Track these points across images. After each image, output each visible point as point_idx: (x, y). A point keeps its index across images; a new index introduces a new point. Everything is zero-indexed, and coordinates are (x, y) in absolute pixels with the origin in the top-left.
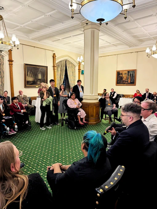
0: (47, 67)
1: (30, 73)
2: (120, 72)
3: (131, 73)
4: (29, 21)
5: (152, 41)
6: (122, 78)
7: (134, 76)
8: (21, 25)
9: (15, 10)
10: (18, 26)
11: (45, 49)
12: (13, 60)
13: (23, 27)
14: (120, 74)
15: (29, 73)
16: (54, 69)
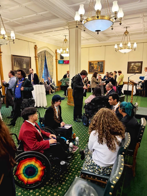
0: (31, 57)
1: (17, 63)
2: (91, 62)
3: (101, 63)
4: (20, 17)
5: (117, 37)
6: (93, 68)
7: (103, 66)
8: (10, 20)
9: (12, 8)
10: (7, 20)
11: (28, 41)
12: (2, 51)
13: (11, 21)
14: (91, 64)
15: (15, 63)
16: (36, 59)
